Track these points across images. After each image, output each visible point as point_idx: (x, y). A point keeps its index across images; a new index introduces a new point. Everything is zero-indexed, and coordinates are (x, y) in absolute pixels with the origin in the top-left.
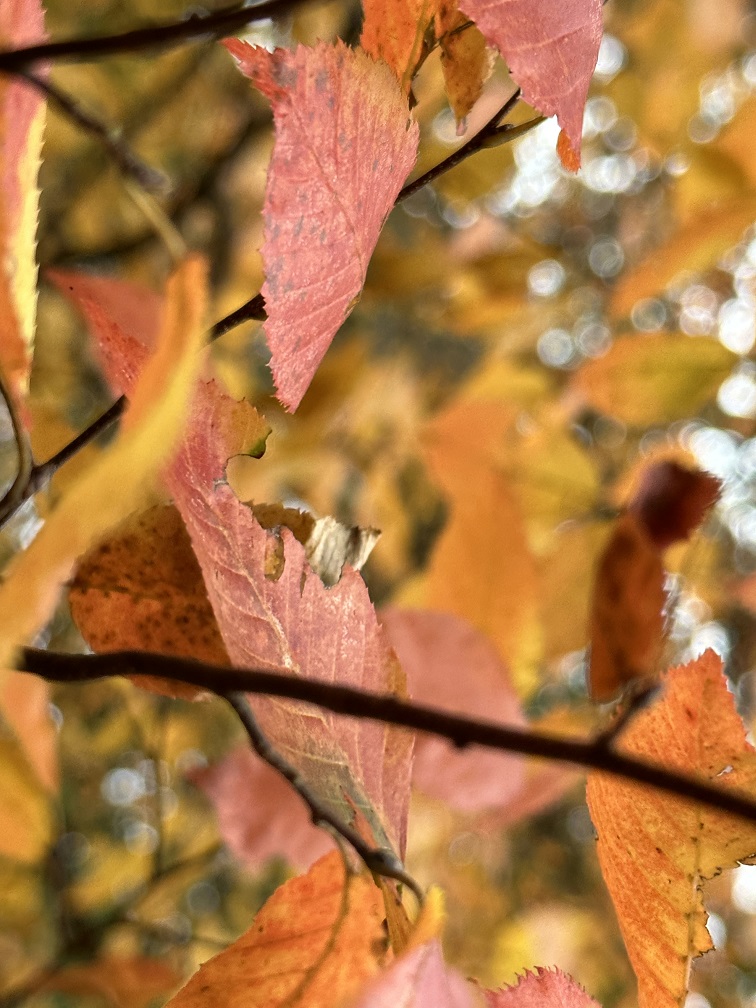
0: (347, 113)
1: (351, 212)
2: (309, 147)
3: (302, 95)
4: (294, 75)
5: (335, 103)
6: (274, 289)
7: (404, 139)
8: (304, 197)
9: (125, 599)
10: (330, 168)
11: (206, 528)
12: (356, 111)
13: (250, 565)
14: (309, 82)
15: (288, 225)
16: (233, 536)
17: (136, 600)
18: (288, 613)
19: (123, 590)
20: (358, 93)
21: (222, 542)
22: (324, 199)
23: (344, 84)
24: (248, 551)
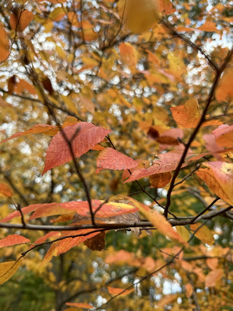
0: (105, 158)
1: (116, 157)
2: (108, 163)
3: (102, 164)
4: (100, 165)
5: (103, 160)
6: (124, 168)
7: (109, 150)
8: (114, 164)
9: (159, 183)
10: (111, 160)
11: (153, 172)
12: (104, 157)
13: (158, 167)
14: (101, 163)
15: (117, 166)
16: (154, 169)
17: (160, 181)
18: (164, 163)
19: (158, 183)
20: (103, 156)
21: (155, 170)
22: (114, 161)
23: (101, 158)
24: (156, 167)
